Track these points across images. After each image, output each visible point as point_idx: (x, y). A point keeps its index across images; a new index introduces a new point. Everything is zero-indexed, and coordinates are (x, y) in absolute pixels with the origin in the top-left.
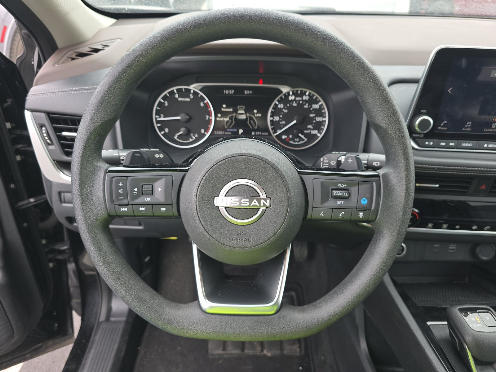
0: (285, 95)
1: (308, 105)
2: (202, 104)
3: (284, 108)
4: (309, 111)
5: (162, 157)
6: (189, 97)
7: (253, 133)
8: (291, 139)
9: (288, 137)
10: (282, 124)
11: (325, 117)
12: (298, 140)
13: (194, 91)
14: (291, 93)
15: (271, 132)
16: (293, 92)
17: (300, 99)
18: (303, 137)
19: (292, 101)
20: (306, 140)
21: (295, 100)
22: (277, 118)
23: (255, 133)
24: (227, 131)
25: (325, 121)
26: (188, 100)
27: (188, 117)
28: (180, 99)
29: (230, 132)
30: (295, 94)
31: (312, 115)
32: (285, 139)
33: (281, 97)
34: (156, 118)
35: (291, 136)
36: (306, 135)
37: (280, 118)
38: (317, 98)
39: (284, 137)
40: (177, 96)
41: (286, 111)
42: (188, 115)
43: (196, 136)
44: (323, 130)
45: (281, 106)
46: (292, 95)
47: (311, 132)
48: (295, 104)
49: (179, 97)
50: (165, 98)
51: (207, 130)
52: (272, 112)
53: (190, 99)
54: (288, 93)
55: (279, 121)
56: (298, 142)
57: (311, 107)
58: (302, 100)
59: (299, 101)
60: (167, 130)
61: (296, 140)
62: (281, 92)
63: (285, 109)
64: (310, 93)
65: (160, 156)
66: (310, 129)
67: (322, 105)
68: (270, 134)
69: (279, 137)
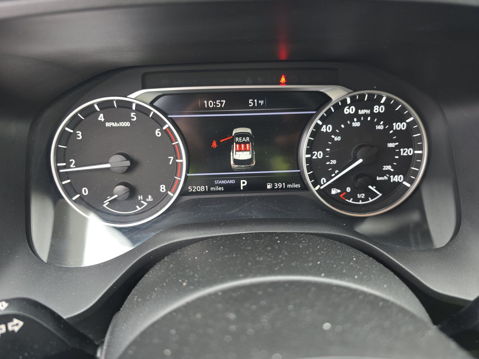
0: (336, 106)
1: (384, 125)
2: (158, 133)
3: (333, 132)
4: (386, 136)
5: (16, 329)
6: (129, 119)
7: (269, 187)
8: (348, 196)
9: (343, 190)
10: (330, 166)
11: (421, 148)
12: (363, 196)
13: (137, 105)
14: (349, 101)
15: (310, 182)
16: (353, 98)
17: (368, 112)
18: (373, 188)
19: (351, 117)
20: (380, 195)
21: (356, 114)
22: (319, 155)
23: (274, 186)
24: (214, 186)
25: (420, 156)
26: (127, 124)
27: (128, 163)
28: (108, 124)
29: (220, 185)
30: (358, 103)
31: (391, 145)
32: (338, 194)
33: (329, 111)
34: (58, 169)
35: (348, 190)
36: (380, 186)
37: (325, 153)
38: (403, 108)
39: (334, 191)
40: (101, 118)
41: (338, 139)
42: (127, 157)
43: (150, 199)
44: (416, 174)
45: (327, 129)
46: (350, 105)
47: (389, 178)
48: (356, 124)
49: (107, 120)
50: (75, 123)
51: (171, 187)
52: (310, 143)
53: (131, 122)
54: (344, 101)
55: (324, 159)
56: (363, 200)
57: (391, 127)
58: (372, 114)
59: (366, 116)
60: (85, 191)
61: (359, 196)
62: (329, 99)
63: (337, 135)
64: (388, 99)
65: (10, 328)
66: (388, 172)
67: (414, 122)
68: (305, 187)
69: (325, 193)
